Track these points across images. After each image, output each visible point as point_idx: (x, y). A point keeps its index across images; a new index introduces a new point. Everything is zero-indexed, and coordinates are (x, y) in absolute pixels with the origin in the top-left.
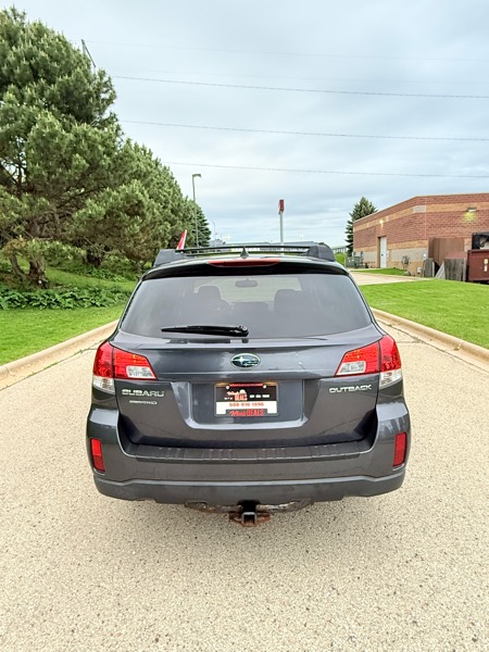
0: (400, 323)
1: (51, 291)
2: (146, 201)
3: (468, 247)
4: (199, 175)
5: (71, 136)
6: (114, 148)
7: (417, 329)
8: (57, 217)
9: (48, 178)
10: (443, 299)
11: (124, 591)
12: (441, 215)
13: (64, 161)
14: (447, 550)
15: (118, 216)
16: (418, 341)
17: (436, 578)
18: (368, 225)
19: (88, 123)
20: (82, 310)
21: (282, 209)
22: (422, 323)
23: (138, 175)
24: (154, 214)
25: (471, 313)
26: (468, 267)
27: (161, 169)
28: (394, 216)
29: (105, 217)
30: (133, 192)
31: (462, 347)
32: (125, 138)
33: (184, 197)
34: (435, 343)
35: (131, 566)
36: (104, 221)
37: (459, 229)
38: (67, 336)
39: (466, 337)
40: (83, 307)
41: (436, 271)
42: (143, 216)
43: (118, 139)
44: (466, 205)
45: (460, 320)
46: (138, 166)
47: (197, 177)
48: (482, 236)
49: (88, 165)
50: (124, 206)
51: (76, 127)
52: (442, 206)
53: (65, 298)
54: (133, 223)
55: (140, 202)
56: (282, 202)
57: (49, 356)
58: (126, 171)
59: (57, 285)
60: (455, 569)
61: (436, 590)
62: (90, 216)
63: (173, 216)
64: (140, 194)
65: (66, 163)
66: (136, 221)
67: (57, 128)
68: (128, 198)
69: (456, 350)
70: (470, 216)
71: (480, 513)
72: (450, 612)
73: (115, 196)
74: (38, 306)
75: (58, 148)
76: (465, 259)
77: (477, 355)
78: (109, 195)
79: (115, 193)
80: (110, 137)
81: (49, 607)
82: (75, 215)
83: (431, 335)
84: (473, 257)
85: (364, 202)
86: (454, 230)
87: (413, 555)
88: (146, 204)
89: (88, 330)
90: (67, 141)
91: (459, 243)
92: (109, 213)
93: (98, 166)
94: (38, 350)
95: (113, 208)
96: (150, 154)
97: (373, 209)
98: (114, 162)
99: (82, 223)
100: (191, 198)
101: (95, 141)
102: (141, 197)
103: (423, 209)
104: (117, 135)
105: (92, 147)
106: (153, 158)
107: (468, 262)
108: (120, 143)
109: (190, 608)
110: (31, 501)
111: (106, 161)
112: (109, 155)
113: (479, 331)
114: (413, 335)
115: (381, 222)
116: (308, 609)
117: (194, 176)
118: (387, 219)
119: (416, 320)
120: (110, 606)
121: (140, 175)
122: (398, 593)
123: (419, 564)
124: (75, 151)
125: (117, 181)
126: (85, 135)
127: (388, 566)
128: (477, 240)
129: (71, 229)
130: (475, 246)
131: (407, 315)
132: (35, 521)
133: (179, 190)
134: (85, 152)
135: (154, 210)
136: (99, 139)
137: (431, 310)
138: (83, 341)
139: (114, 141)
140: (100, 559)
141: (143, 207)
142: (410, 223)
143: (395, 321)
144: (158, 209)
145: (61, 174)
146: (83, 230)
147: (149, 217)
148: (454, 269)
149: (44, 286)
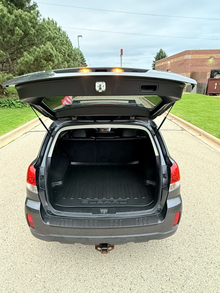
0: (175, 119)
1: (10, 99)
2: (54, 53)
3: (208, 77)
4: (81, 36)
5: (13, 17)
6: (36, 24)
7: (183, 123)
8: (10, 60)
9: (3, 40)
10: (195, 105)
11: (47, 279)
12: (197, 60)
13: (11, 30)
14: (193, 255)
15: (41, 61)
16: (183, 129)
17: (188, 271)
18: (163, 64)
19: (22, 9)
20: (26, 109)
21: (122, 54)
22: (185, 120)
23: (50, 39)
24: (58, 60)
25: (207, 114)
26: (207, 87)
27: (62, 33)
28: (176, 60)
29: (34, 61)
30: (47, 49)
31: (203, 134)
32: (42, 18)
33: (74, 48)
34: (191, 131)
35: (50, 265)
36: (33, 64)
37: (206, 67)
38: (18, 124)
39: (205, 129)
40: (26, 106)
41: (193, 88)
42: (53, 61)
43: (38, 19)
44: (210, 55)
45: (202, 118)
46: (50, 34)
47: (80, 37)
48: (215, 71)
49: (23, 33)
50: (43, 56)
51: (15, 12)
52: (198, 55)
53: (17, 102)
54: (48, 65)
55: (51, 54)
56: (122, 50)
57: (10, 136)
58: (43, 37)
59: (13, 94)
60: (196, 266)
61: (187, 278)
62: (26, 61)
63: (68, 58)
64: (51, 50)
65: (12, 32)
66: (50, 64)
67: (5, 12)
68: (45, 52)
69: (200, 135)
70: (211, 61)
71: (208, 233)
72: (193, 290)
73: (38, 50)
74: (4, 106)
75: (7, 23)
76: (207, 83)
77: (209, 139)
78: (35, 50)
79: (38, 49)
80: (34, 18)
81: (12, 289)
82: (19, 61)
83: (189, 126)
84: (210, 82)
85: (161, 52)
86: (203, 68)
87: (178, 258)
88: (54, 55)
89: (29, 121)
90: (11, 20)
91: (205, 74)
92: (36, 60)
93: (29, 34)
94: (5, 133)
95: (38, 57)
96: (56, 24)
97: (165, 55)
98: (37, 32)
99: (22, 64)
100: (77, 47)
101: (26, 20)
102: (51, 51)
103: (189, 57)
104: (38, 16)
105: (25, 23)
106: (58, 26)
107: (208, 84)
108: (40, 20)
109: (77, 290)
110: (3, 225)
111: (33, 31)
112: (34, 28)
113: (211, 125)
114: (181, 126)
115: (169, 62)
116: (130, 289)
117: (79, 36)
118: (172, 61)
119: (182, 118)
120: (40, 288)
121: (51, 38)
122: (171, 280)
123: (180, 263)
124: (16, 25)
125: (39, 42)
126: (20, 16)
127: (167, 264)
128: (213, 73)
129: (17, 68)
130: (212, 76)
131: (179, 115)
132: (5, 237)
133: (71, 44)
134: (21, 26)
135: (58, 57)
136: (28, 18)
137: (189, 112)
138: (26, 127)
139: (36, 20)
140: (36, 260)
141: (53, 57)
142: (182, 64)
143: (173, 117)
144: (61, 57)
145: (10, 38)
146: (23, 68)
147: (56, 62)
148: (201, 87)
149: (7, 95)
